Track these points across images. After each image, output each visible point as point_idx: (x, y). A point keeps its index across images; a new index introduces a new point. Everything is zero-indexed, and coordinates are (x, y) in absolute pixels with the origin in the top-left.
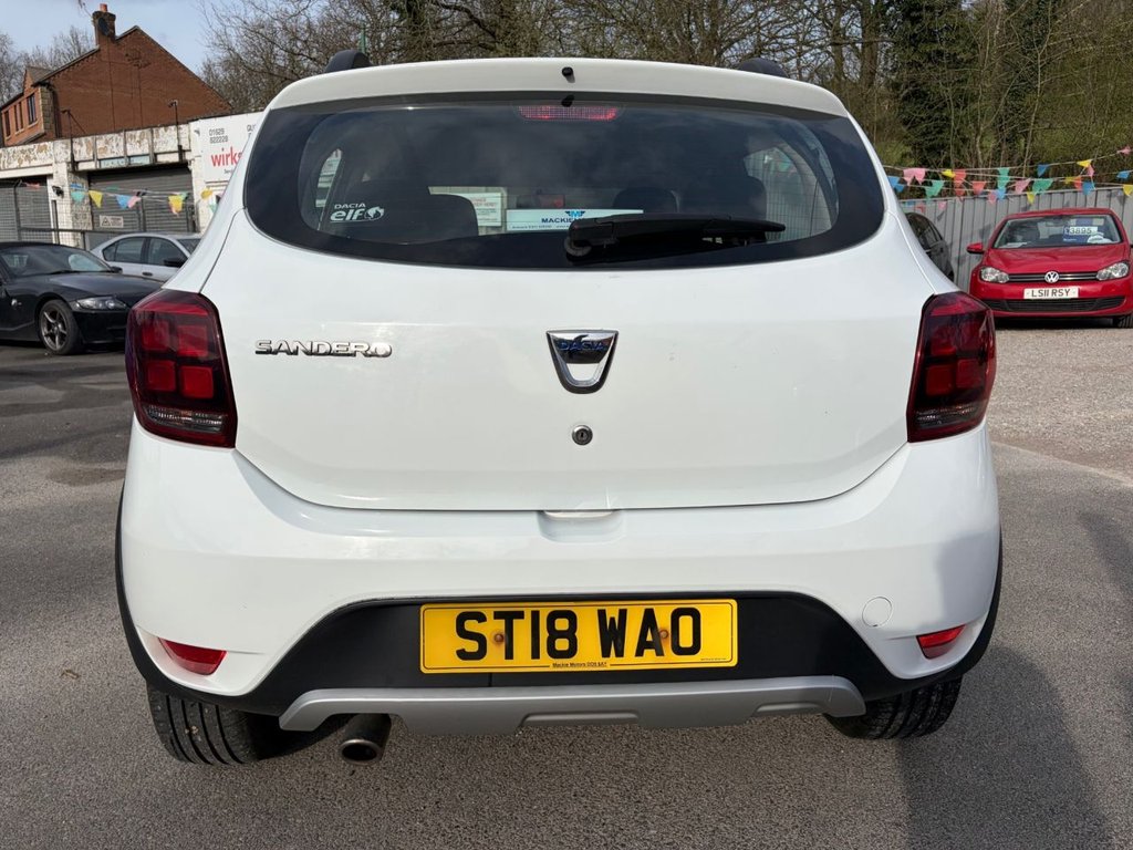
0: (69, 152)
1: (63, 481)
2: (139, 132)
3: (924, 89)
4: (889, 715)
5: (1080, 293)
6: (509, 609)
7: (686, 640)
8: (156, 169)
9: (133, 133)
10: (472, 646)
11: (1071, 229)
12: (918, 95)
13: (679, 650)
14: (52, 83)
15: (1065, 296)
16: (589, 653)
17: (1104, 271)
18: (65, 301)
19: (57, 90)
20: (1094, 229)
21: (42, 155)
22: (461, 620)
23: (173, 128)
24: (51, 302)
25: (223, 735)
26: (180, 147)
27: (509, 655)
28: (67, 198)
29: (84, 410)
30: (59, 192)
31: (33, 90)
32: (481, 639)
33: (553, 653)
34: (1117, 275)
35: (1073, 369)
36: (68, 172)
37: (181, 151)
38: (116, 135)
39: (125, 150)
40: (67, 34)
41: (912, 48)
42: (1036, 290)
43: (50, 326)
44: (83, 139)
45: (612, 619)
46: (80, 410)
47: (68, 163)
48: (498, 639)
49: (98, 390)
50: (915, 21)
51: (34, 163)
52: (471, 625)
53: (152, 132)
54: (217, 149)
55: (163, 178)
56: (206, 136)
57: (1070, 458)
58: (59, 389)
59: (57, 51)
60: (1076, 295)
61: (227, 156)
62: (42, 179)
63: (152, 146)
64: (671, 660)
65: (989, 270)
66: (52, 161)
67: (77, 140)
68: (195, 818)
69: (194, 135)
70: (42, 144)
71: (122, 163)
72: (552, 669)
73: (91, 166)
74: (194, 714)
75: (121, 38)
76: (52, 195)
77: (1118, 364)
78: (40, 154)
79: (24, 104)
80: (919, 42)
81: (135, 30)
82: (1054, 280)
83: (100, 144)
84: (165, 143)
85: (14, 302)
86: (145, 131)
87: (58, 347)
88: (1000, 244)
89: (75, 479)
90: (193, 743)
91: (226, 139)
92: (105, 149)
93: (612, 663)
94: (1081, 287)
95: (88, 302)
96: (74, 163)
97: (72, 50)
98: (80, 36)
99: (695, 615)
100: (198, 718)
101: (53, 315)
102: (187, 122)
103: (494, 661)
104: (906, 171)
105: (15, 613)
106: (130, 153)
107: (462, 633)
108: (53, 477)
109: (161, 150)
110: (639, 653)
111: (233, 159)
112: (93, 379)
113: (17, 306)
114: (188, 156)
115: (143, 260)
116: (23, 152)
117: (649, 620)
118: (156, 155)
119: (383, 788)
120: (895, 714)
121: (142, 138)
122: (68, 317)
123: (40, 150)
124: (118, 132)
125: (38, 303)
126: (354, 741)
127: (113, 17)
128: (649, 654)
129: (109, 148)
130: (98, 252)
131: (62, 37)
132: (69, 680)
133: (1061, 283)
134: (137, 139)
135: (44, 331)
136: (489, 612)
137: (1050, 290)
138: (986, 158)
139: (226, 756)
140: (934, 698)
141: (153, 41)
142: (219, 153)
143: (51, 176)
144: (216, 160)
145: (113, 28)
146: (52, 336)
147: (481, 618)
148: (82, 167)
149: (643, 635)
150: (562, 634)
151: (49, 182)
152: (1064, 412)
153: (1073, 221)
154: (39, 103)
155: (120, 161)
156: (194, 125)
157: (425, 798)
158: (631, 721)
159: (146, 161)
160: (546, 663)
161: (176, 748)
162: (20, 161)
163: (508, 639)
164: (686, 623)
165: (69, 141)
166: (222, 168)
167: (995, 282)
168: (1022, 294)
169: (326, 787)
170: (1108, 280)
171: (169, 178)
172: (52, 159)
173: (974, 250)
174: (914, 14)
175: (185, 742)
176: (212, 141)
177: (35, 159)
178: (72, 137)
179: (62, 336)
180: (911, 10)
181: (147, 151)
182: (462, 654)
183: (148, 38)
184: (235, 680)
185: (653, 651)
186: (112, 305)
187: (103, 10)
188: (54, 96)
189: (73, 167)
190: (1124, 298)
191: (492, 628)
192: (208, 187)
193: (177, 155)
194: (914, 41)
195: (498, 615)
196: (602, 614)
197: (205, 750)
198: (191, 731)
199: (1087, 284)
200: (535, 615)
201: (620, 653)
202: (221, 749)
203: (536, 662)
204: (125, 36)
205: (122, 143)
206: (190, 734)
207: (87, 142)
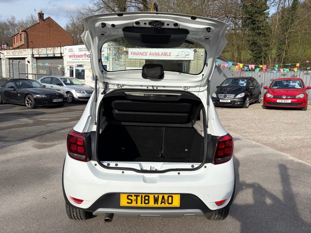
0: (32, 52)
1: (36, 148)
2: (50, 48)
3: (256, 42)
4: (214, 216)
5: (291, 101)
6: (137, 195)
7: (170, 202)
8: (54, 58)
9: (49, 48)
10: (130, 201)
11: (291, 84)
12: (254, 43)
13: (169, 203)
14: (27, 31)
15: (287, 102)
16: (152, 204)
17: (298, 96)
18: (32, 95)
19: (28, 33)
20: (297, 84)
21: (25, 52)
22: (128, 196)
23: (59, 47)
24: (29, 95)
25: (80, 215)
26: (61, 52)
27: (137, 203)
28: (31, 64)
29: (38, 126)
30: (29, 62)
31: (22, 33)
32: (131, 200)
33: (145, 203)
34: (301, 97)
35: (286, 123)
36: (31, 57)
37: (61, 54)
38: (44, 49)
39: (47, 52)
40: (30, 16)
41: (253, 31)
42: (280, 100)
43: (28, 101)
44: (36, 49)
45: (156, 197)
46: (37, 126)
47: (31, 55)
48: (135, 200)
49: (41, 121)
50: (254, 24)
51: (22, 54)
52: (130, 197)
53: (54, 49)
54: (70, 54)
55: (56, 60)
56: (68, 50)
57: (278, 150)
58: (32, 119)
59: (27, 20)
60: (290, 102)
61: (73, 56)
62: (24, 58)
63: (54, 52)
64: (167, 205)
65: (268, 94)
66: (27, 54)
67: (33, 49)
68: (73, 231)
69: (65, 50)
70: (25, 49)
71: (46, 56)
72: (144, 206)
73: (37, 56)
74: (75, 210)
75: (45, 20)
76: (27, 63)
77: (298, 122)
78: (24, 52)
79: (19, 36)
80: (255, 29)
81: (49, 18)
82: (285, 98)
83: (40, 50)
84: (57, 51)
85: (19, 95)
86: (52, 48)
87: (30, 107)
88: (272, 87)
89: (39, 147)
90: (74, 216)
91: (73, 51)
92: (41, 52)
93: (156, 205)
94: (292, 100)
95: (38, 96)
96: (33, 55)
97: (31, 20)
98: (33, 16)
99: (172, 197)
100: (75, 211)
101: (29, 98)
102: (63, 46)
103: (134, 204)
104: (250, 66)
105: (30, 183)
106: (48, 53)
107: (128, 199)
108: (33, 146)
109: (56, 53)
110: (161, 204)
111: (74, 56)
112: (39, 116)
113: (19, 96)
114: (63, 55)
115: (51, 83)
116: (19, 51)
117: (163, 198)
118: (54, 54)
119: (111, 227)
120: (215, 215)
121: (51, 50)
122: (33, 99)
123: (24, 51)
124: (45, 48)
125: (25, 95)
126: (107, 218)
127: (43, 14)
128: (163, 204)
129: (42, 52)
130: (39, 81)
131: (28, 17)
132: (44, 200)
133: (286, 99)
134: (50, 50)
135: (26, 102)
136: (133, 195)
137: (284, 100)
138: (272, 61)
139: (80, 219)
140: (223, 213)
141: (53, 21)
142: (71, 55)
143: (27, 58)
144: (70, 56)
145: (43, 17)
146: (28, 104)
147: (132, 196)
148: (35, 56)
149: (162, 200)
150: (147, 200)
151: (26, 59)
152: (280, 136)
153: (291, 82)
154: (23, 36)
155: (45, 55)
156: (65, 47)
157: (120, 229)
158: (160, 216)
159: (52, 56)
160: (144, 205)
161: (71, 217)
162: (19, 53)
163: (137, 200)
164: (170, 198)
165: (32, 49)
166: (72, 58)
167: (270, 97)
168: (276, 101)
169: (99, 226)
170: (299, 98)
171: (57, 60)
172: (27, 53)
173: (265, 88)
174: (254, 22)
175: (72, 216)
176: (69, 51)
177: (23, 53)
178: (33, 48)
179: (31, 104)
180: (253, 21)
181: (52, 53)
182: (128, 203)
183: (52, 20)
184: (85, 205)
185: (164, 203)
186: (44, 96)
187: (41, 12)
188: (27, 35)
189: (33, 56)
190: (303, 103)
191: (134, 198)
192: (68, 63)
193: (60, 54)
194: (253, 29)
195: (135, 196)
196: (154, 196)
197: (76, 217)
198: (74, 213)
199: (293, 99)
200: (142, 196)
201: (157, 204)
202: (79, 217)
203: (142, 205)
204: (46, 19)
205: (46, 51)
206: (73, 214)
207: (37, 50)
